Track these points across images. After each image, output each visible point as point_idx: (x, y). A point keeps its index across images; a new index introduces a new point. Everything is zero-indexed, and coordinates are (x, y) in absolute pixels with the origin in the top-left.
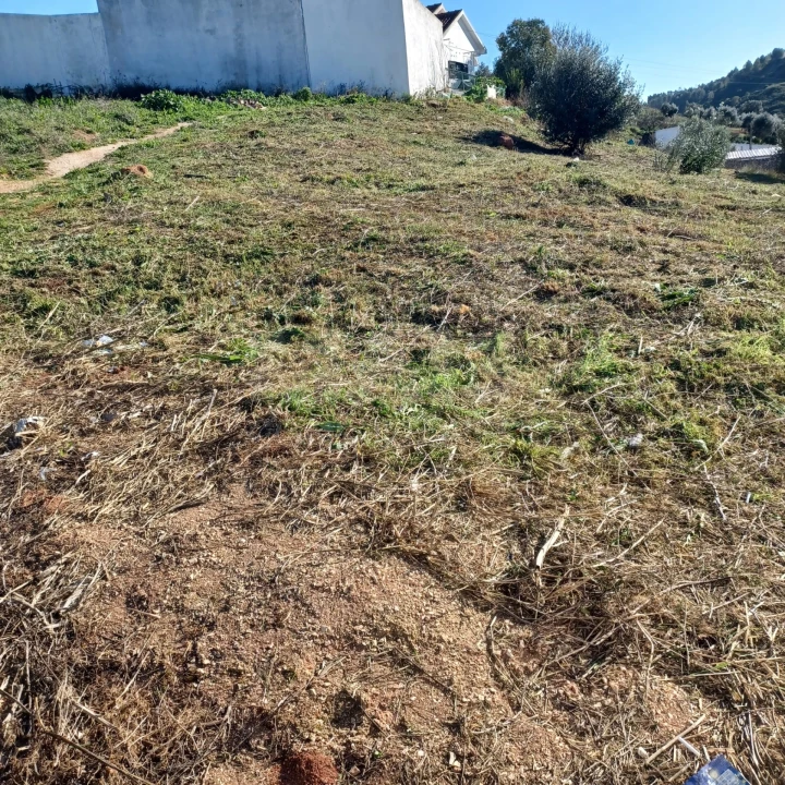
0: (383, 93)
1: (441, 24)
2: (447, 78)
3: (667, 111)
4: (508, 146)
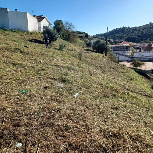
0: (23, 30)
1: (37, 19)
2: (38, 29)
3: (94, 37)
4: (34, 42)
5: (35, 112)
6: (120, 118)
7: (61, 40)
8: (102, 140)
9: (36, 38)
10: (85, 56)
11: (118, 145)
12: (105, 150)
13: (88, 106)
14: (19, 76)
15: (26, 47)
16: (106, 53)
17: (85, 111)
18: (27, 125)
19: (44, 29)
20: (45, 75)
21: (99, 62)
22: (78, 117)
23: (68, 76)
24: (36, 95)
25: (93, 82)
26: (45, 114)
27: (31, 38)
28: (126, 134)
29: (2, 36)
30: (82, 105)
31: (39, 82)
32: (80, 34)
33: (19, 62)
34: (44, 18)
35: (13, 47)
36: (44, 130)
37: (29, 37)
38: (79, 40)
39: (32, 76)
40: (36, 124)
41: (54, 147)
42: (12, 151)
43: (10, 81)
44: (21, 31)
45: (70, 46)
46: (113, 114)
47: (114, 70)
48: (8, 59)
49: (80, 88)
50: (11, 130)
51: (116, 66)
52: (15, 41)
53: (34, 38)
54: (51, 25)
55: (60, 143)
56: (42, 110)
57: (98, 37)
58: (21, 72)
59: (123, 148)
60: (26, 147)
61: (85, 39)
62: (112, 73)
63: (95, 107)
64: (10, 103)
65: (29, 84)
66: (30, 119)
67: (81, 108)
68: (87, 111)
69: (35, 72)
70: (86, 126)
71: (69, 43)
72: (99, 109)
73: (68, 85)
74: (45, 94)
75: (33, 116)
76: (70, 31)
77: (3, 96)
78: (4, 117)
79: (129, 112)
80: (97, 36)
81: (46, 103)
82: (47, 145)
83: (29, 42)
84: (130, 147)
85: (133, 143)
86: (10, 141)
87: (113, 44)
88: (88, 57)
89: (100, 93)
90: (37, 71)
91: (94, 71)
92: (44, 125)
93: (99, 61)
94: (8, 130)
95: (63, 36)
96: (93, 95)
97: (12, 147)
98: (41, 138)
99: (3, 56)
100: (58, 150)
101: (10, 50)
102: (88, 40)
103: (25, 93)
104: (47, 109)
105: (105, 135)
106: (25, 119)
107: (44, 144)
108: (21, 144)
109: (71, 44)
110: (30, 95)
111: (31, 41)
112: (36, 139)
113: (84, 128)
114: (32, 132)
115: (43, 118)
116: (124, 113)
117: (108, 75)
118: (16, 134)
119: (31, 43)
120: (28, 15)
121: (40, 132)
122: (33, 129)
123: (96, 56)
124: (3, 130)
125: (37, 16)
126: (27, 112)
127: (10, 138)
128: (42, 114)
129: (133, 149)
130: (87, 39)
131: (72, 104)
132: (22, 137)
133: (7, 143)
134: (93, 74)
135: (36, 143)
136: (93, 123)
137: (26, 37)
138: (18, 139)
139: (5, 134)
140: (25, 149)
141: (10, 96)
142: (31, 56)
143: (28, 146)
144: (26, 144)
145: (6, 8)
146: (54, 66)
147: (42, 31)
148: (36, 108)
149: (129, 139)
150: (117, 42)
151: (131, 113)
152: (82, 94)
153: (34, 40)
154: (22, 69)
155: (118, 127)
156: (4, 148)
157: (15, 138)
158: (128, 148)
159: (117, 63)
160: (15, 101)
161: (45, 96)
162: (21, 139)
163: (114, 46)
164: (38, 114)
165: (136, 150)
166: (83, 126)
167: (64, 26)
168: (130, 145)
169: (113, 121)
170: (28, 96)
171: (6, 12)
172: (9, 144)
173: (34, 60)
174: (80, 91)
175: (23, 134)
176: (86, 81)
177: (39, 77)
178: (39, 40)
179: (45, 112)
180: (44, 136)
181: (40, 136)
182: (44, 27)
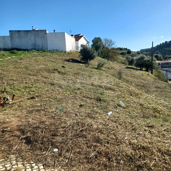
0: (61, 51)
1: (75, 39)
2: (75, 48)
3: (138, 53)
4: (71, 62)
5: (70, 126)
6: (153, 135)
7: (100, 58)
8: (130, 151)
9: (73, 57)
10: (126, 75)
11: (145, 156)
12: (132, 159)
13: (121, 123)
14: (56, 95)
15: (63, 67)
16: (152, 70)
17: (117, 127)
18: (62, 135)
19: (82, 48)
20: (81, 94)
21: (143, 81)
22: (110, 132)
23: (104, 95)
24: (71, 111)
25: (132, 102)
26: (78, 127)
27: (68, 58)
28: (155, 148)
29: (41, 57)
30: (115, 122)
31: (75, 101)
32: (121, 51)
33: (56, 82)
34: (82, 36)
35: (51, 68)
36: (77, 140)
37: (66, 58)
38: (120, 57)
39: (69, 95)
40: (71, 135)
41: (85, 154)
42: (50, 154)
43: (48, 99)
44: (59, 52)
45: (109, 65)
46: (146, 131)
47: (161, 90)
48: (47, 79)
49: (116, 107)
50: (49, 139)
51: (163, 85)
52: (53, 62)
53: (71, 58)
54: (89, 44)
55: (90, 151)
56: (76, 124)
57: (143, 53)
58: (58, 91)
59: (150, 159)
60: (61, 152)
61: (127, 56)
62: (158, 93)
63: (128, 125)
64: (48, 118)
65: (65, 102)
66: (65, 131)
67: (113, 125)
68: (119, 128)
69: (71, 91)
70: (116, 139)
71: (108, 61)
72: (133, 126)
73: (104, 104)
74: (80, 111)
75: (68, 129)
76: (110, 48)
77: (42, 112)
78: (44, 128)
79: (164, 130)
80: (142, 51)
81: (80, 119)
82: (79, 152)
83: (67, 62)
84: (157, 159)
85: (161, 156)
86: (48, 147)
87: (161, 60)
88: (129, 76)
89: (138, 113)
90: (73, 90)
91: (134, 91)
92: (77, 136)
93: (142, 79)
94: (47, 138)
95: (102, 54)
96: (130, 115)
97: (50, 151)
98: (74, 146)
99: (42, 76)
100: (88, 156)
101: (49, 71)
102: (130, 57)
103: (62, 109)
104: (80, 123)
105: (133, 148)
106: (61, 131)
107: (77, 151)
108: (57, 150)
109: (111, 62)
110: (66, 112)
111: (68, 61)
112: (69, 146)
113: (114, 140)
114: (66, 141)
115: (77, 131)
116: (159, 131)
117: (154, 95)
118: (53, 142)
119: (68, 63)
120: (66, 35)
121: (74, 141)
122: (68, 139)
123: (139, 74)
124: (43, 138)
125: (75, 35)
126: (63, 125)
127: (48, 144)
128: (76, 128)
129: (161, 161)
130: (130, 55)
131: (105, 121)
132: (58, 144)
133: (46, 148)
134: (134, 93)
135: (70, 149)
136: (124, 137)
137: (63, 57)
138: (54, 145)
139: (45, 141)
140: (61, 153)
141: (48, 112)
142: (68, 76)
143: (63, 152)
144: (61, 150)
145: (45, 30)
146: (90, 85)
147: (79, 50)
148: (70, 123)
149: (158, 153)
150: (167, 57)
151: (167, 131)
152: (117, 113)
153: (72, 59)
154: (60, 88)
155: (149, 142)
156: (44, 151)
157: (52, 145)
158: (155, 159)
159: (165, 81)
160: (53, 116)
161: (79, 113)
162: (57, 146)
163: (163, 62)
164: (72, 127)
165: (163, 162)
166: (113, 139)
167: (102, 43)
168: (157, 157)
169: (144, 137)
170: (64, 112)
171: (45, 34)
172: (48, 149)
173: (71, 80)
174: (115, 110)
175: (59, 142)
176: (124, 100)
177: (75, 96)
178: (77, 60)
179: (79, 126)
180: (77, 145)
181: (73, 144)
182: (82, 46)
